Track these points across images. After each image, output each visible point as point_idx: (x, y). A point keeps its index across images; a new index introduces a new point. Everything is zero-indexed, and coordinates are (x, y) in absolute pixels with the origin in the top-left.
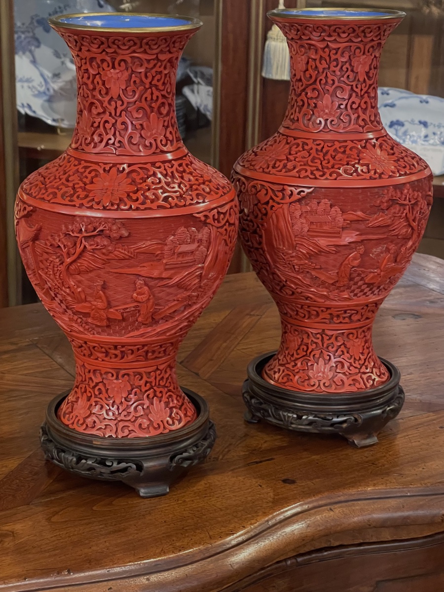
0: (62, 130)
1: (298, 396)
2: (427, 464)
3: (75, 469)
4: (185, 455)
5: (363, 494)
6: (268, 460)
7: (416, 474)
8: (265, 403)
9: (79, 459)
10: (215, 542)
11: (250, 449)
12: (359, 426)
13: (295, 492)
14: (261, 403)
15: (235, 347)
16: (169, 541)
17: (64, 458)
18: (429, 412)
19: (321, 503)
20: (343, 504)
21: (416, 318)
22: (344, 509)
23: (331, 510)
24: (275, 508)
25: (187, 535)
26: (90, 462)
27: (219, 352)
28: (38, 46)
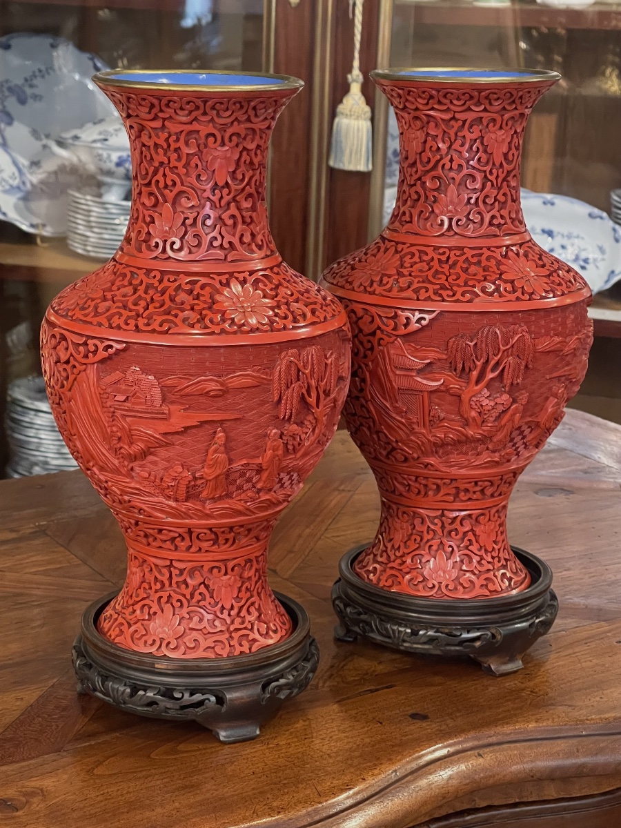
0: (44, 239)
1: (412, 603)
2: (605, 692)
3: (128, 704)
4: (282, 681)
5: (521, 733)
6: (387, 687)
7: (592, 706)
8: (366, 614)
9: (135, 689)
10: (326, 801)
11: (360, 673)
12: (497, 645)
13: (429, 730)
14: (360, 614)
15: (322, 535)
16: (262, 800)
17: (113, 689)
18: (600, 621)
19: (466, 745)
20: (496, 748)
21: (566, 495)
22: (498, 754)
23: (480, 755)
24: (405, 754)
25: (286, 791)
26: (150, 694)
27: (301, 541)
28: (10, 123)
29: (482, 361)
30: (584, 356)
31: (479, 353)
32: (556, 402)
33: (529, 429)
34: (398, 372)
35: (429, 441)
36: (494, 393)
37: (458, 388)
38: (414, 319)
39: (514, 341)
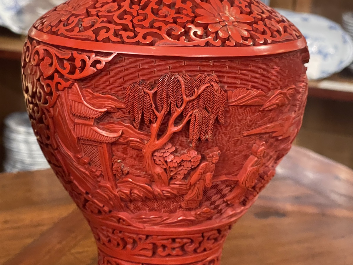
29: (163, 112)
30: (293, 113)
31: (159, 104)
32: (257, 161)
33: (229, 188)
34: (77, 121)
35: (115, 196)
36: (181, 148)
37: (138, 142)
38: (89, 62)
39: (200, 92)
